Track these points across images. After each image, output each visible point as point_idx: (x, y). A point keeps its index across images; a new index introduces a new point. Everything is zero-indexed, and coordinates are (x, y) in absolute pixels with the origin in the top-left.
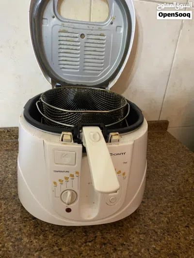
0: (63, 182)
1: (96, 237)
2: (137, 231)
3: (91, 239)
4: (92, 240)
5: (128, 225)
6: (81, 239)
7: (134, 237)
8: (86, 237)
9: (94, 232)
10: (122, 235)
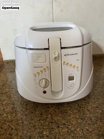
6: (37, 118)
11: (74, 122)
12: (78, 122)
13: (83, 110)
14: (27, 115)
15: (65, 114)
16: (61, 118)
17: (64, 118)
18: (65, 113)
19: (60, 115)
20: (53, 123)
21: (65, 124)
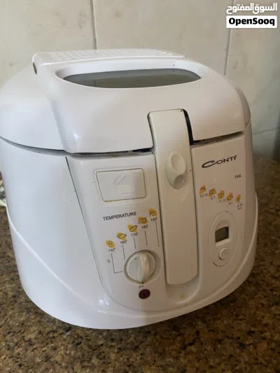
1: (198, 333)
3: (192, 338)
4: (194, 340)
5: (243, 296)
6: (172, 344)
8: (180, 337)
10: (241, 317)
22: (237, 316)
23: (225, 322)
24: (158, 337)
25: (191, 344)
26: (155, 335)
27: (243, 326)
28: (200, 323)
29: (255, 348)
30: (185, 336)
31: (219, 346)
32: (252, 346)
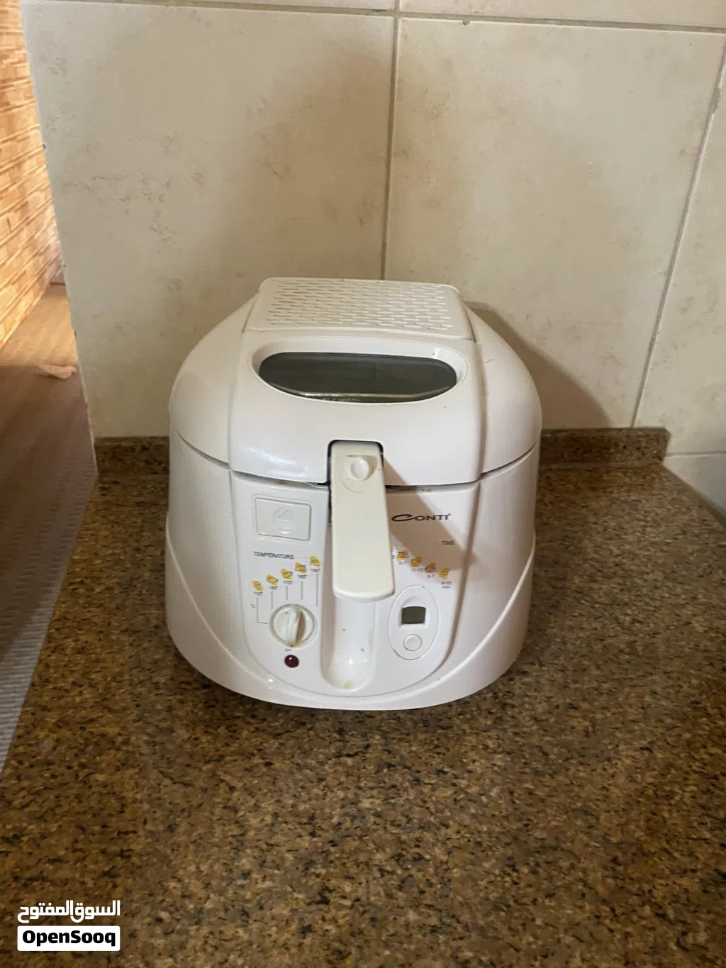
0: (278, 584)
1: (367, 747)
2: (490, 743)
3: (355, 750)
4: (356, 754)
5: (466, 727)
6: (325, 747)
7: (475, 757)
8: (340, 743)
9: (364, 735)
10: (442, 750)
11: (477, 764)
12: (494, 765)
13: (513, 717)
14: (279, 734)
15: (440, 731)
16: (426, 747)
17: (438, 750)
18: (441, 728)
19: (421, 737)
20: (394, 766)
21: (445, 773)
22: (437, 746)
23: (414, 748)
24: (311, 733)
25: (349, 756)
26: (310, 729)
27: (436, 762)
28: (378, 737)
29: (433, 790)
30: (349, 745)
31: (385, 771)
32: (430, 786)
